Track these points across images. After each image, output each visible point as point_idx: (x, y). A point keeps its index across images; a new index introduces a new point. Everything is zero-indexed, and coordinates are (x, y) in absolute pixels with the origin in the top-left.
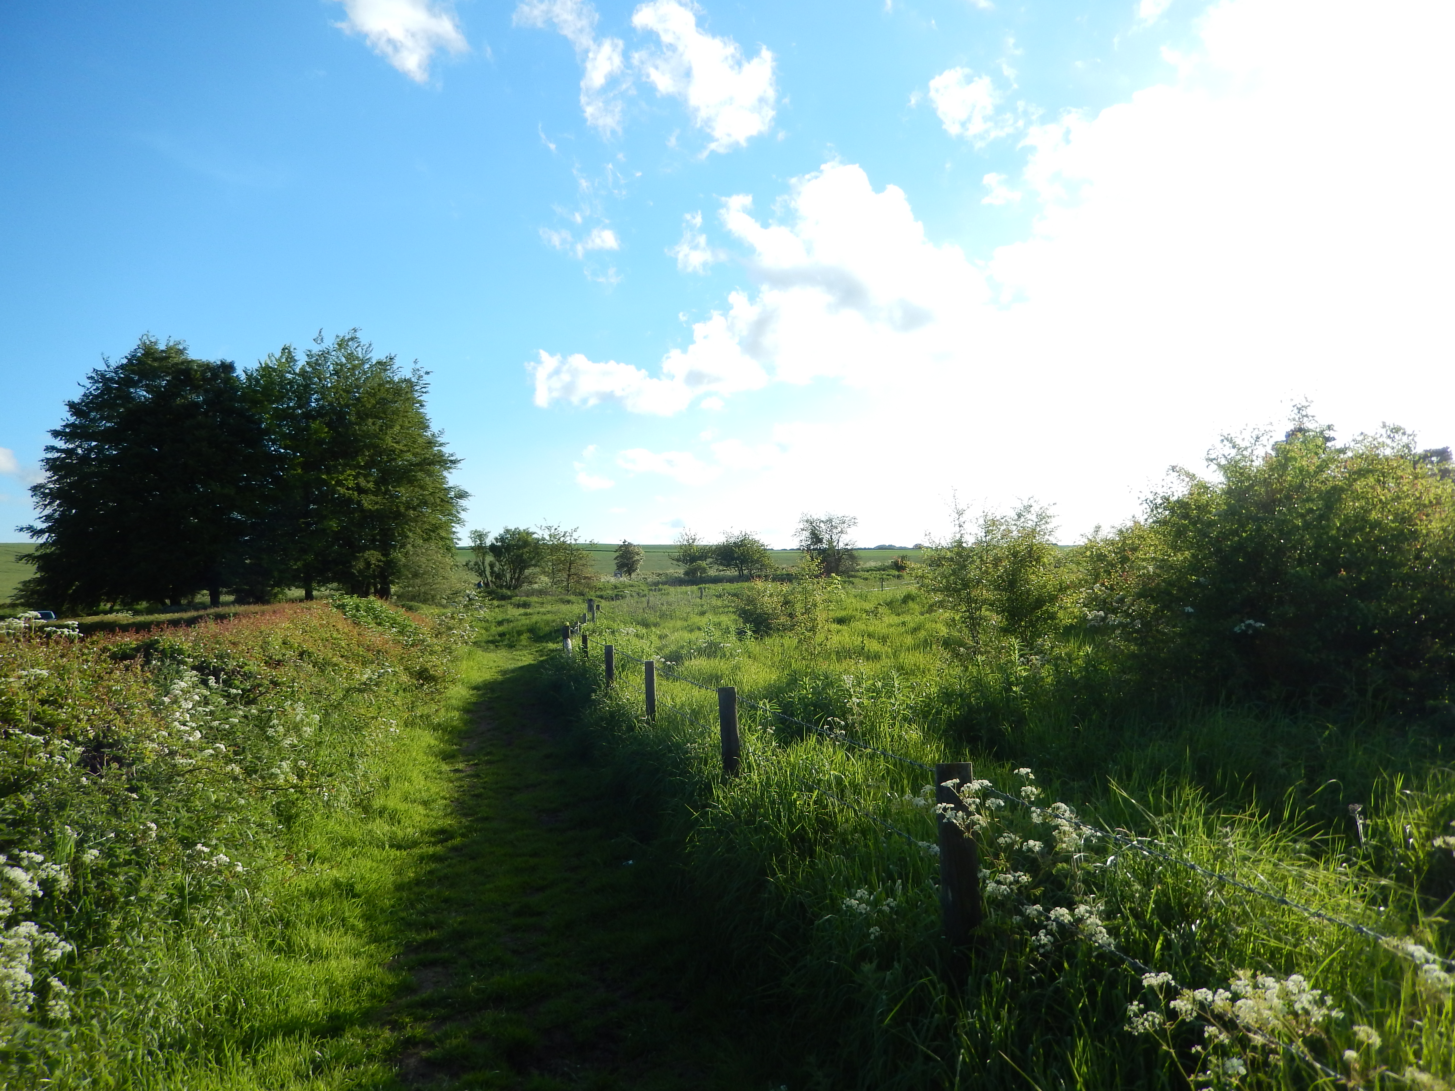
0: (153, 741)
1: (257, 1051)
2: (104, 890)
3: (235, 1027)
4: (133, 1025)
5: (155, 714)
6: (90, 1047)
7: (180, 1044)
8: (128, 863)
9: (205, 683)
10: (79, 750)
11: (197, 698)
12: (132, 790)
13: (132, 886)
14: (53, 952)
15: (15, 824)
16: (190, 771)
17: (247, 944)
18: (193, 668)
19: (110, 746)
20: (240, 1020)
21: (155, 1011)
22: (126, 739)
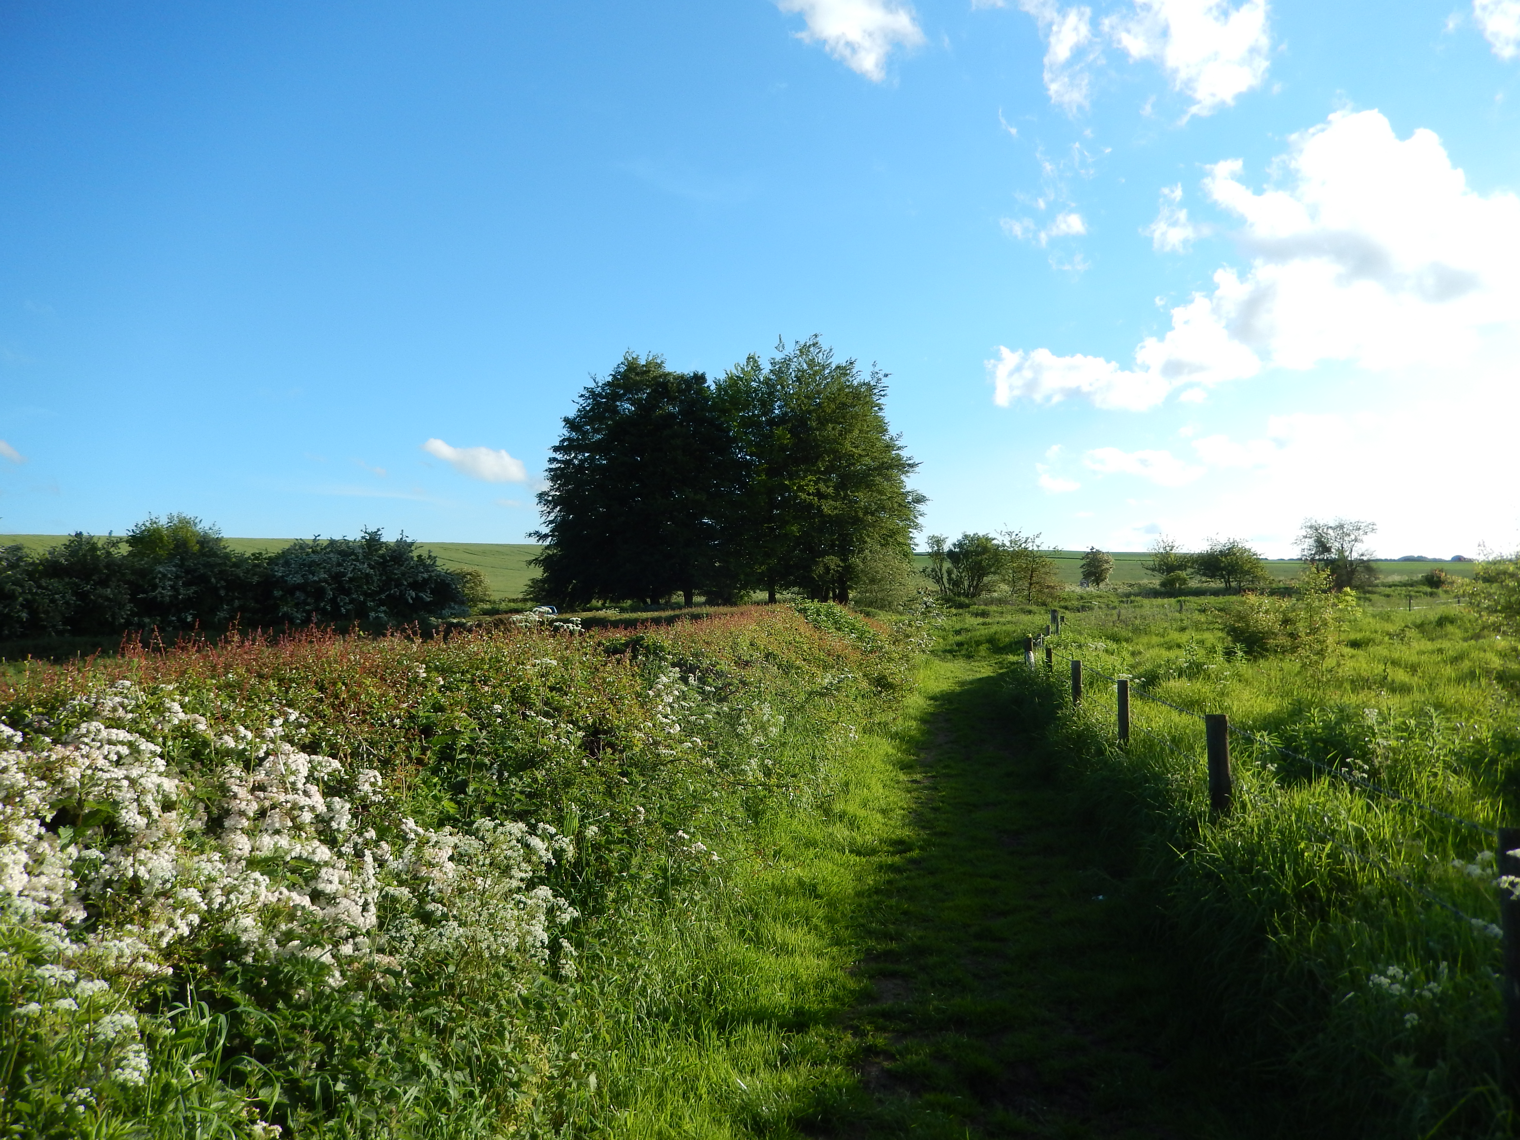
0: (640, 730)
1: (730, 1033)
2: (601, 863)
3: (711, 1006)
4: (625, 991)
5: (642, 706)
6: (591, 1005)
7: (664, 1015)
8: (621, 841)
9: (684, 680)
10: (581, 734)
11: (676, 693)
12: (624, 774)
13: (624, 862)
14: (563, 916)
15: (530, 796)
16: (672, 761)
17: (720, 930)
18: (674, 665)
19: (605, 732)
20: (715, 1001)
21: (644, 981)
22: (619, 727)
